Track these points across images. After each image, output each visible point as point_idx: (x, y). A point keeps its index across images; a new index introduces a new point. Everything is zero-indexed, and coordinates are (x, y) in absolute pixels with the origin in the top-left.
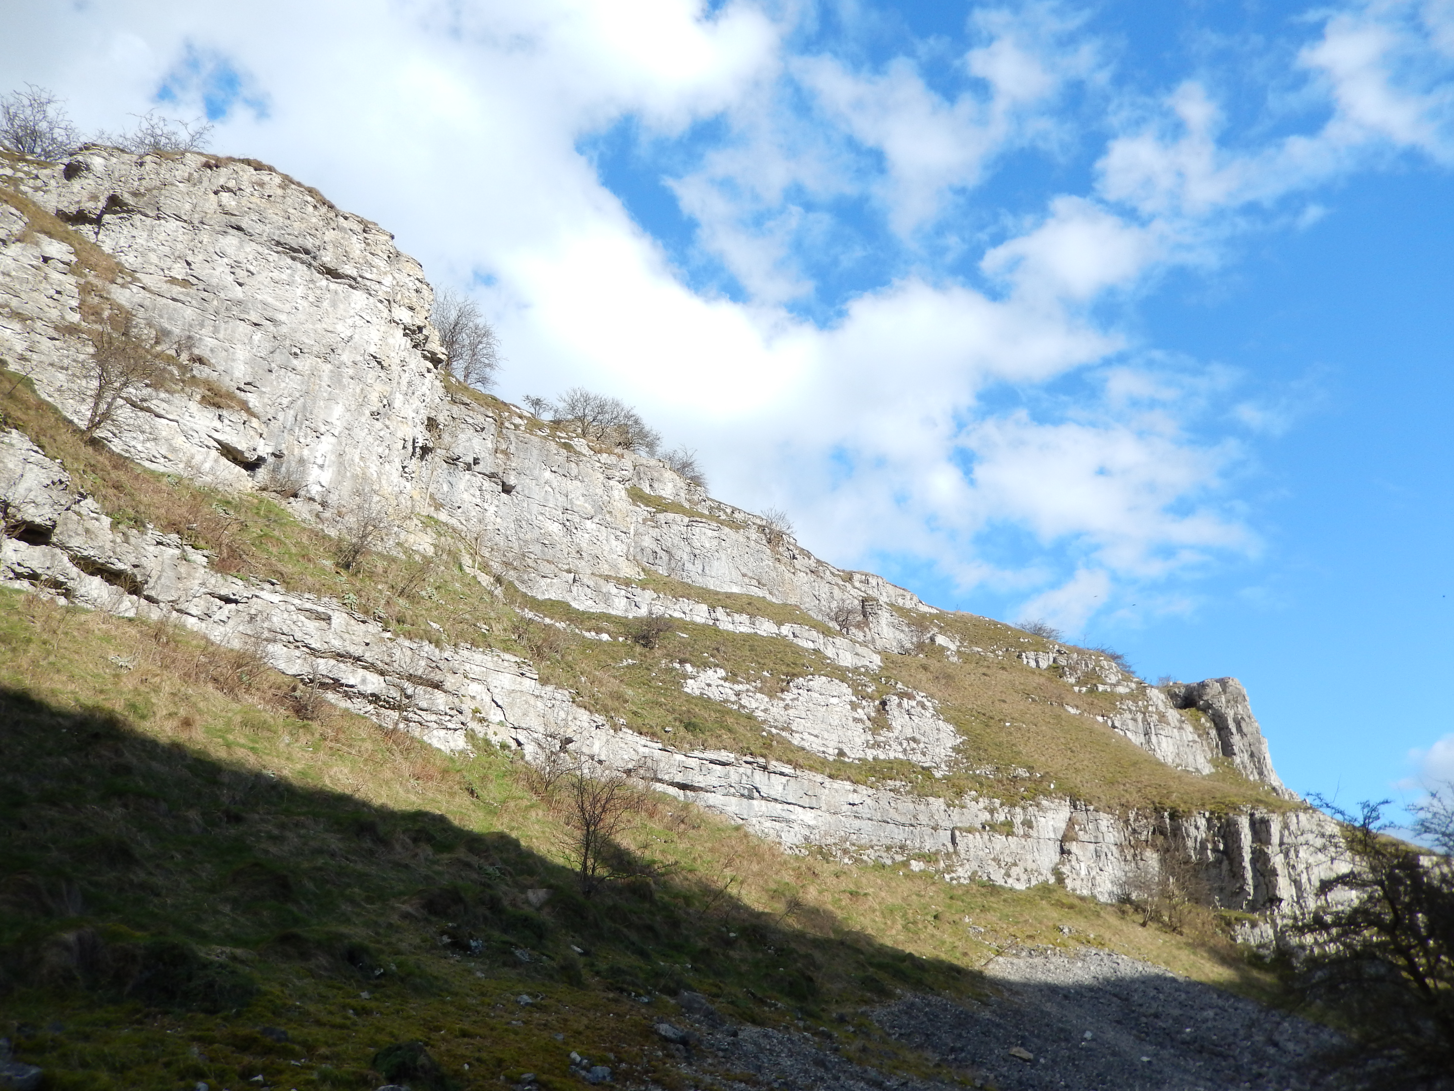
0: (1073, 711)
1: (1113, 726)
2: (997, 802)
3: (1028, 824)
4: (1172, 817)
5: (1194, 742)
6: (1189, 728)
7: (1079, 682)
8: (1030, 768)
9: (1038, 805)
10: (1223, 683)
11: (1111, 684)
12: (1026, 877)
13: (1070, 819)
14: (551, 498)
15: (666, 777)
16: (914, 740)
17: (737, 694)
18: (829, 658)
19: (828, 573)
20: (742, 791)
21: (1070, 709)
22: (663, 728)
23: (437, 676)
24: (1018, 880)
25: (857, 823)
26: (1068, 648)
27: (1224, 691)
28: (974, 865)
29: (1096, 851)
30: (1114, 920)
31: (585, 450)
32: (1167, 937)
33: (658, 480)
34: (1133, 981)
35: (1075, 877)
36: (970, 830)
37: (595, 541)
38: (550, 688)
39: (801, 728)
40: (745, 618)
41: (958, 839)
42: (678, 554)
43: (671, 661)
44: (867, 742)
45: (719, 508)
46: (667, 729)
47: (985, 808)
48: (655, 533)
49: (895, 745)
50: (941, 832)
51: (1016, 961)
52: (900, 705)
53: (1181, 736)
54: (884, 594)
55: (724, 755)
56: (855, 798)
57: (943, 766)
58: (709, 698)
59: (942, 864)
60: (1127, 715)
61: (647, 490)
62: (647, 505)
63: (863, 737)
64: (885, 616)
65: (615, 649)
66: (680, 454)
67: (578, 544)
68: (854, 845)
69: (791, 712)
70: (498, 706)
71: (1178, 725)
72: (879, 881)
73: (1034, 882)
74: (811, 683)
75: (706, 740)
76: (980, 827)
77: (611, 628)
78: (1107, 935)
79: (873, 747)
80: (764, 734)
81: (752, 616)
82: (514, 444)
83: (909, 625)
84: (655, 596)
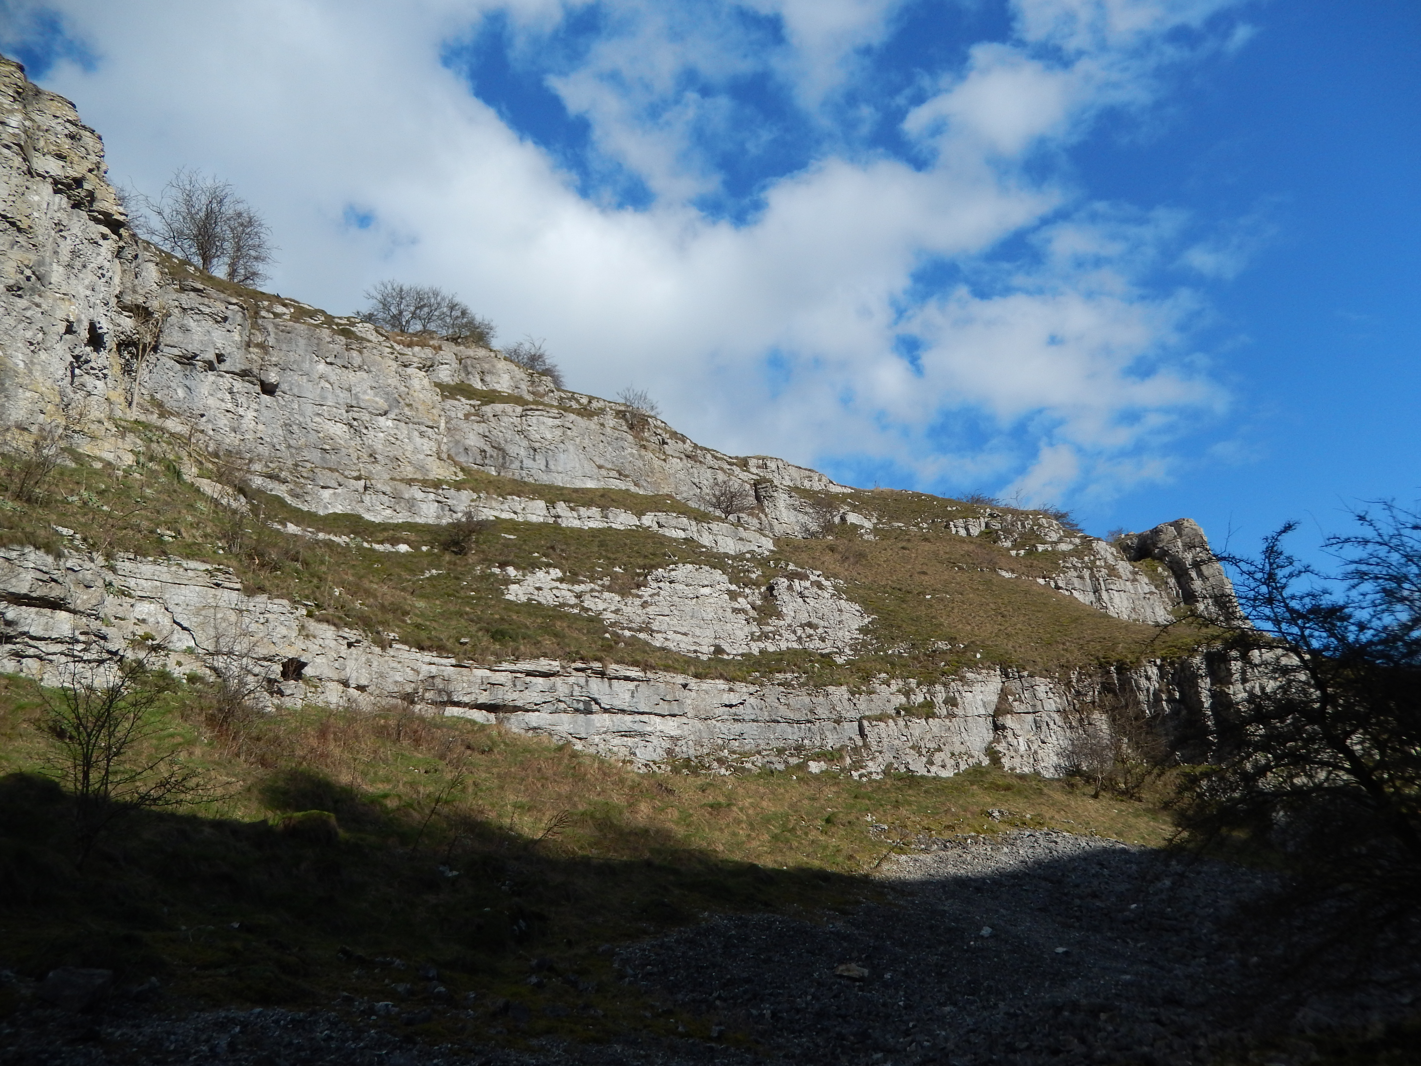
0: (1007, 575)
1: (1058, 587)
2: (913, 682)
3: (951, 702)
4: (1120, 670)
5: (1151, 593)
6: (1144, 579)
7: (1016, 546)
8: (952, 640)
9: (962, 679)
10: (1177, 525)
11: (1052, 543)
12: (953, 762)
13: (1002, 690)
14: (330, 396)
15: (466, 699)
16: (810, 625)
17: (579, 596)
18: (705, 547)
19: (709, 456)
20: (575, 705)
21: (1004, 573)
22: (458, 640)
23: (55, 592)
24: (943, 766)
25: (738, 727)
26: (1002, 510)
27: (1180, 534)
28: (888, 757)
29: (1035, 721)
30: (1059, 797)
31: (373, 337)
32: (1123, 806)
33: (490, 372)
34: (1072, 859)
35: (1013, 754)
36: (881, 718)
37: (393, 440)
38: (261, 599)
39: (664, 627)
40: (595, 511)
41: (867, 730)
42: (512, 450)
43: (489, 567)
44: (752, 634)
45: (572, 398)
46: (463, 640)
47: (899, 691)
48: (482, 428)
49: (786, 634)
50: (846, 725)
51: (922, 857)
52: (790, 588)
53: (1135, 589)
54: (787, 478)
55: (544, 664)
56: (733, 698)
57: (847, 650)
58: (539, 603)
59: (848, 761)
60: (1073, 573)
61: (478, 385)
62: (469, 399)
63: (747, 629)
64: (782, 499)
65: (415, 560)
66: (527, 346)
67: (370, 446)
68: (734, 752)
69: (650, 610)
70: (184, 629)
71: (1131, 577)
72: (762, 790)
73: (963, 767)
74: (673, 573)
75: (517, 649)
76: (893, 712)
77: (412, 537)
78: (1048, 813)
79: (759, 639)
80: (607, 635)
81: (604, 508)
82: (272, 335)
83: (813, 506)
84: (475, 496)
